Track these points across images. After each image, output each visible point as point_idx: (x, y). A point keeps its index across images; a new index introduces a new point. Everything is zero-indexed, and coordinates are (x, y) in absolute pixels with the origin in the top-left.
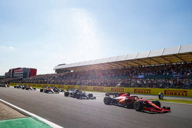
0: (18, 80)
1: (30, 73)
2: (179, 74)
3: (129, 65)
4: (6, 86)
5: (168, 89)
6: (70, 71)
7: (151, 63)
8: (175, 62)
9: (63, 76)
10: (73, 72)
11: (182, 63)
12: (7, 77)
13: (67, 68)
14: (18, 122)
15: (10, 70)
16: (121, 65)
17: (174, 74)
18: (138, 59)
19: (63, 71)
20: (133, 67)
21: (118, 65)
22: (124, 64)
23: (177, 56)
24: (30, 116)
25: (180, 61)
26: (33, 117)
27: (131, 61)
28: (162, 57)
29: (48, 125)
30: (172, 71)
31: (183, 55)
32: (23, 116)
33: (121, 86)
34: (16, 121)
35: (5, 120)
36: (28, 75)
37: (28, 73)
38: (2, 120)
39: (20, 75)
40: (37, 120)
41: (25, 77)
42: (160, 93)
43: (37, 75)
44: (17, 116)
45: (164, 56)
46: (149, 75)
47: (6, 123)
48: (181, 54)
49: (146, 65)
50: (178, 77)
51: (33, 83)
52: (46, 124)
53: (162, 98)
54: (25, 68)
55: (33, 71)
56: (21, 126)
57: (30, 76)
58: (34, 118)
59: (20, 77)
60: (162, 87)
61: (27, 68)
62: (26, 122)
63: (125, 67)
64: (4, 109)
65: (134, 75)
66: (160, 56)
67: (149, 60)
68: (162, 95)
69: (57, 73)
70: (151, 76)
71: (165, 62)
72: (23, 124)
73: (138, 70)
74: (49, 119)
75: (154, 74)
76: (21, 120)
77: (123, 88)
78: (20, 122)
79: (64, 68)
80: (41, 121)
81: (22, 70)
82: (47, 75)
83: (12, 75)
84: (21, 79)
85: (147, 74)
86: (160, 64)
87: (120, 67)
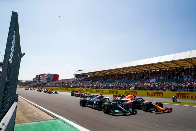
0: (43, 84)
1: (53, 78)
2: (190, 78)
3: (141, 70)
4: (29, 89)
5: (180, 92)
6: (87, 76)
7: (162, 68)
8: (185, 67)
9: (82, 80)
10: (90, 77)
11: (193, 67)
12: (35, 82)
13: (85, 73)
14: (48, 124)
15: (37, 76)
16: (133, 70)
17: (185, 78)
18: (149, 64)
19: (81, 76)
20: (145, 71)
21: (130, 70)
22: (136, 69)
23: (188, 60)
24: (57, 118)
25: (191, 65)
26: (60, 119)
27: (142, 66)
28: (173, 62)
29: (75, 128)
30: (183, 75)
31: (194, 60)
32: (51, 118)
33: (134, 89)
34: (46, 123)
35: (37, 121)
36: (52, 80)
37: (52, 78)
38: (34, 122)
39: (45, 80)
40: (65, 122)
41: (49, 82)
42: (173, 97)
43: (59, 80)
44: (47, 118)
45: (175, 61)
46: (160, 78)
47: (38, 125)
48: (191, 59)
49: (158, 69)
50: (190, 81)
51: (56, 87)
52: (73, 126)
53: (176, 101)
54: (49, 74)
55: (56, 77)
56: (51, 128)
57: (53, 81)
58: (62, 121)
59: (45, 82)
60: (174, 90)
61: (51, 74)
62: (55, 124)
63: (137, 71)
64: (35, 111)
65: (147, 79)
66: (170, 61)
67: (161, 65)
68: (175, 98)
69: (76, 78)
70: (162, 80)
71: (176, 66)
72: (53, 127)
73: (150, 74)
74: (75, 122)
75: (165, 78)
76: (51, 123)
77: (136, 91)
78: (50, 124)
79: (82, 74)
80: (68, 124)
81: (47, 75)
82: (67, 79)
83: (39, 80)
84: (46, 83)
85: (159, 78)
86: (171, 68)
87: (132, 72)
